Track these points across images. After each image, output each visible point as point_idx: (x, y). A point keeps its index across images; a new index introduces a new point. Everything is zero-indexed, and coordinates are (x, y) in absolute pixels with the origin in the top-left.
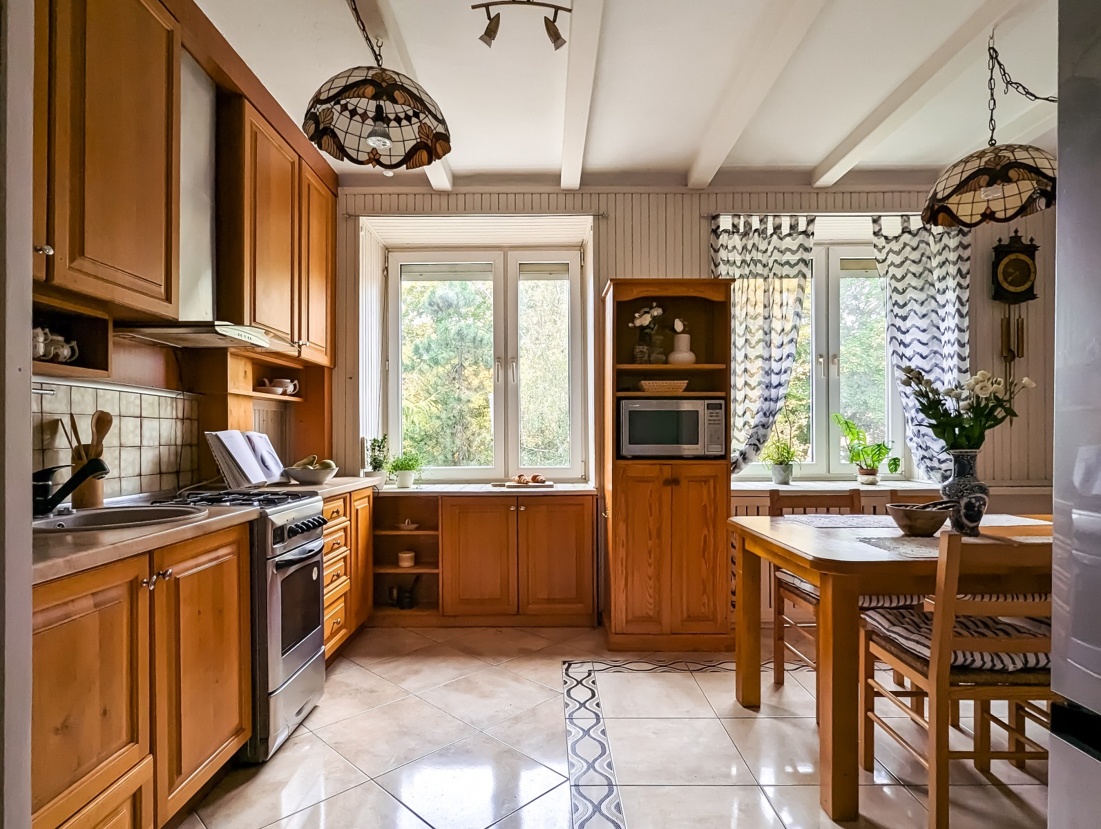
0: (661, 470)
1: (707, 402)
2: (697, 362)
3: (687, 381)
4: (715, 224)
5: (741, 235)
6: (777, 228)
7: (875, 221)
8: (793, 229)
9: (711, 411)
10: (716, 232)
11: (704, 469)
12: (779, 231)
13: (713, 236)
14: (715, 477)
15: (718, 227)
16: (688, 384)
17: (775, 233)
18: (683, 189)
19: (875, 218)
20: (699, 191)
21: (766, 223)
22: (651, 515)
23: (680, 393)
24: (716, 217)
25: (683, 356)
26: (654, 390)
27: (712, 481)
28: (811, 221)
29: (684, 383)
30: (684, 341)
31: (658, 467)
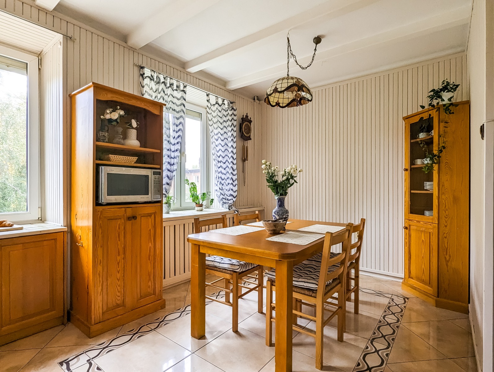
0: (125, 211)
1: (153, 170)
2: (140, 147)
3: (137, 158)
4: (142, 71)
5: (155, 82)
6: (172, 85)
7: (207, 95)
8: (178, 88)
9: (155, 176)
10: (142, 75)
11: (149, 209)
12: (172, 86)
13: (141, 77)
14: (155, 213)
15: (144, 74)
16: (137, 159)
17: (170, 86)
18: (124, 44)
19: (208, 94)
20: (133, 50)
21: (167, 80)
22: (119, 241)
23: (133, 164)
24: (142, 68)
25: (133, 142)
26: (117, 161)
27: (153, 216)
28: (185, 87)
29: (135, 159)
30: (133, 133)
31: (124, 209)
